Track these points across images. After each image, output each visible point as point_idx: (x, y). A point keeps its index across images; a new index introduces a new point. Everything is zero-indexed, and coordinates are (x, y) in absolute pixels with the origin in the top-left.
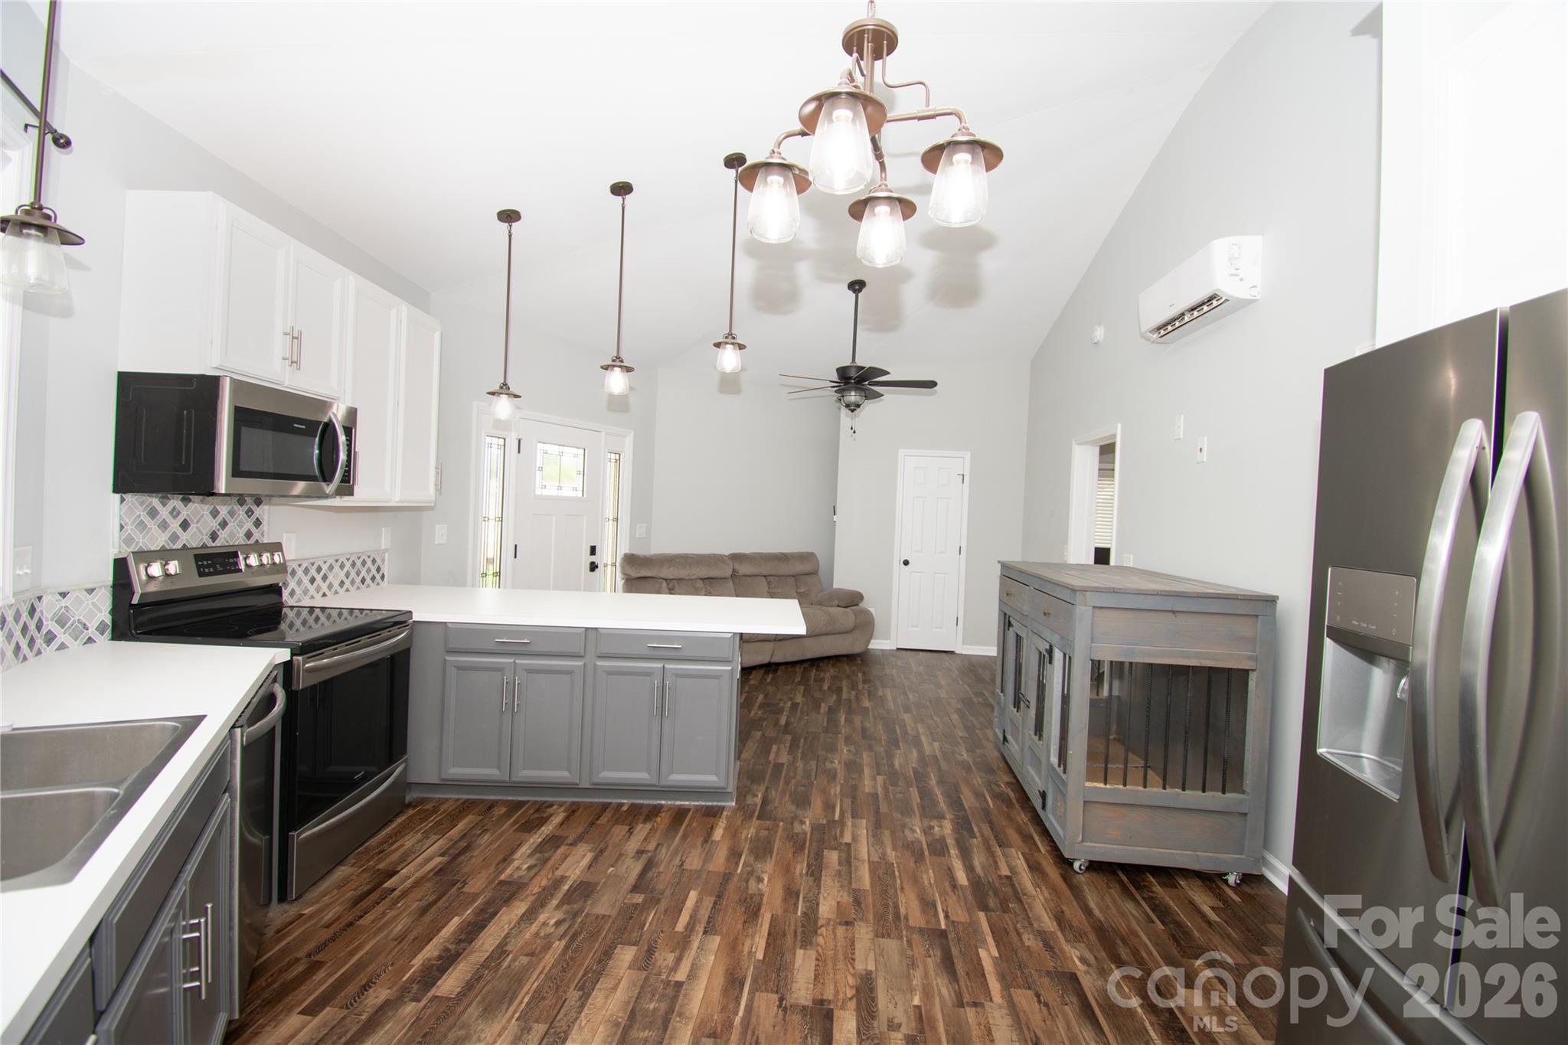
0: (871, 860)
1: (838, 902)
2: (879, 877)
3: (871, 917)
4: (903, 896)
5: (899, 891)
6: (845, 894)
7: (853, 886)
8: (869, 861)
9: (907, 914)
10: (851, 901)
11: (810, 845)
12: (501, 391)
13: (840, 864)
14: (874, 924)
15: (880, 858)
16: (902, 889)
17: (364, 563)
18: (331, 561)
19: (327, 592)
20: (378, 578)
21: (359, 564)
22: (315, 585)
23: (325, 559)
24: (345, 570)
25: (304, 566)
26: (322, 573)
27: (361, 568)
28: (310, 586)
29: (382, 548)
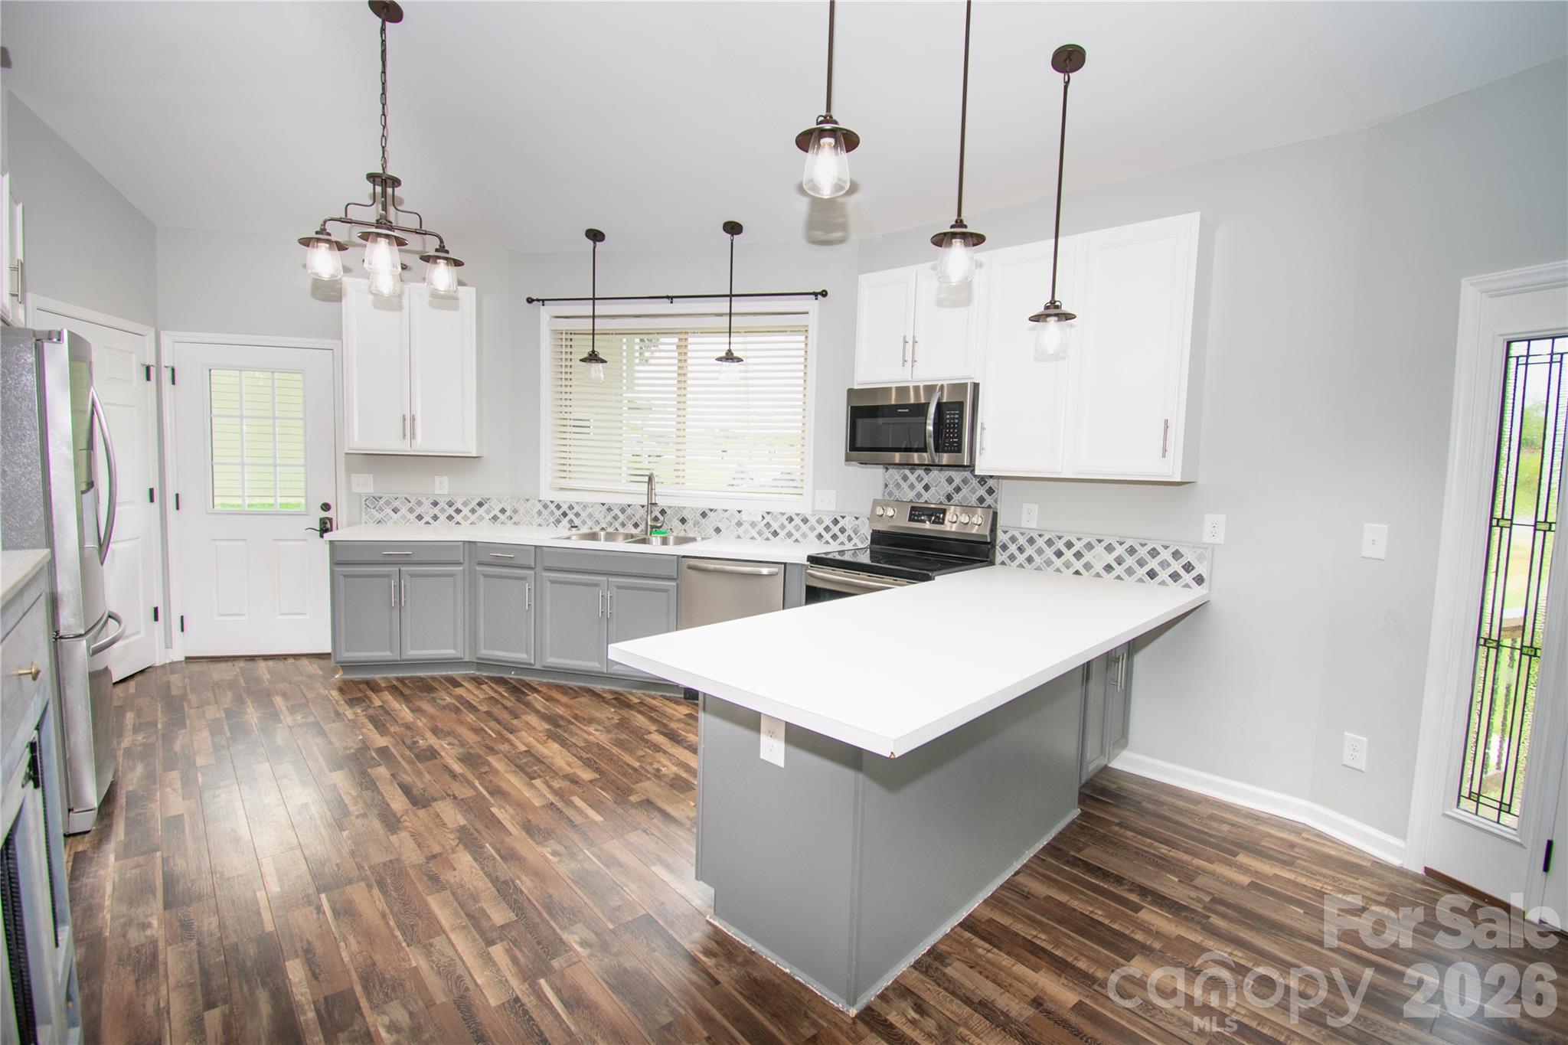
0: (444, 936)
1: (455, 869)
2: (420, 917)
3: (411, 872)
4: (380, 908)
5: (388, 911)
6: (452, 880)
7: (448, 892)
8: (444, 932)
9: (370, 891)
10: (442, 877)
11: (540, 915)
12: (1049, 312)
13: (483, 911)
14: (405, 868)
15: (431, 945)
16: (384, 916)
17: (1154, 553)
18: (1089, 540)
19: (1082, 570)
20: (1187, 578)
21: (1142, 552)
22: (1063, 559)
23: (1079, 536)
24: (1115, 554)
25: (1046, 537)
26: (1074, 550)
27: (1148, 558)
28: (1054, 558)
29: (1204, 541)
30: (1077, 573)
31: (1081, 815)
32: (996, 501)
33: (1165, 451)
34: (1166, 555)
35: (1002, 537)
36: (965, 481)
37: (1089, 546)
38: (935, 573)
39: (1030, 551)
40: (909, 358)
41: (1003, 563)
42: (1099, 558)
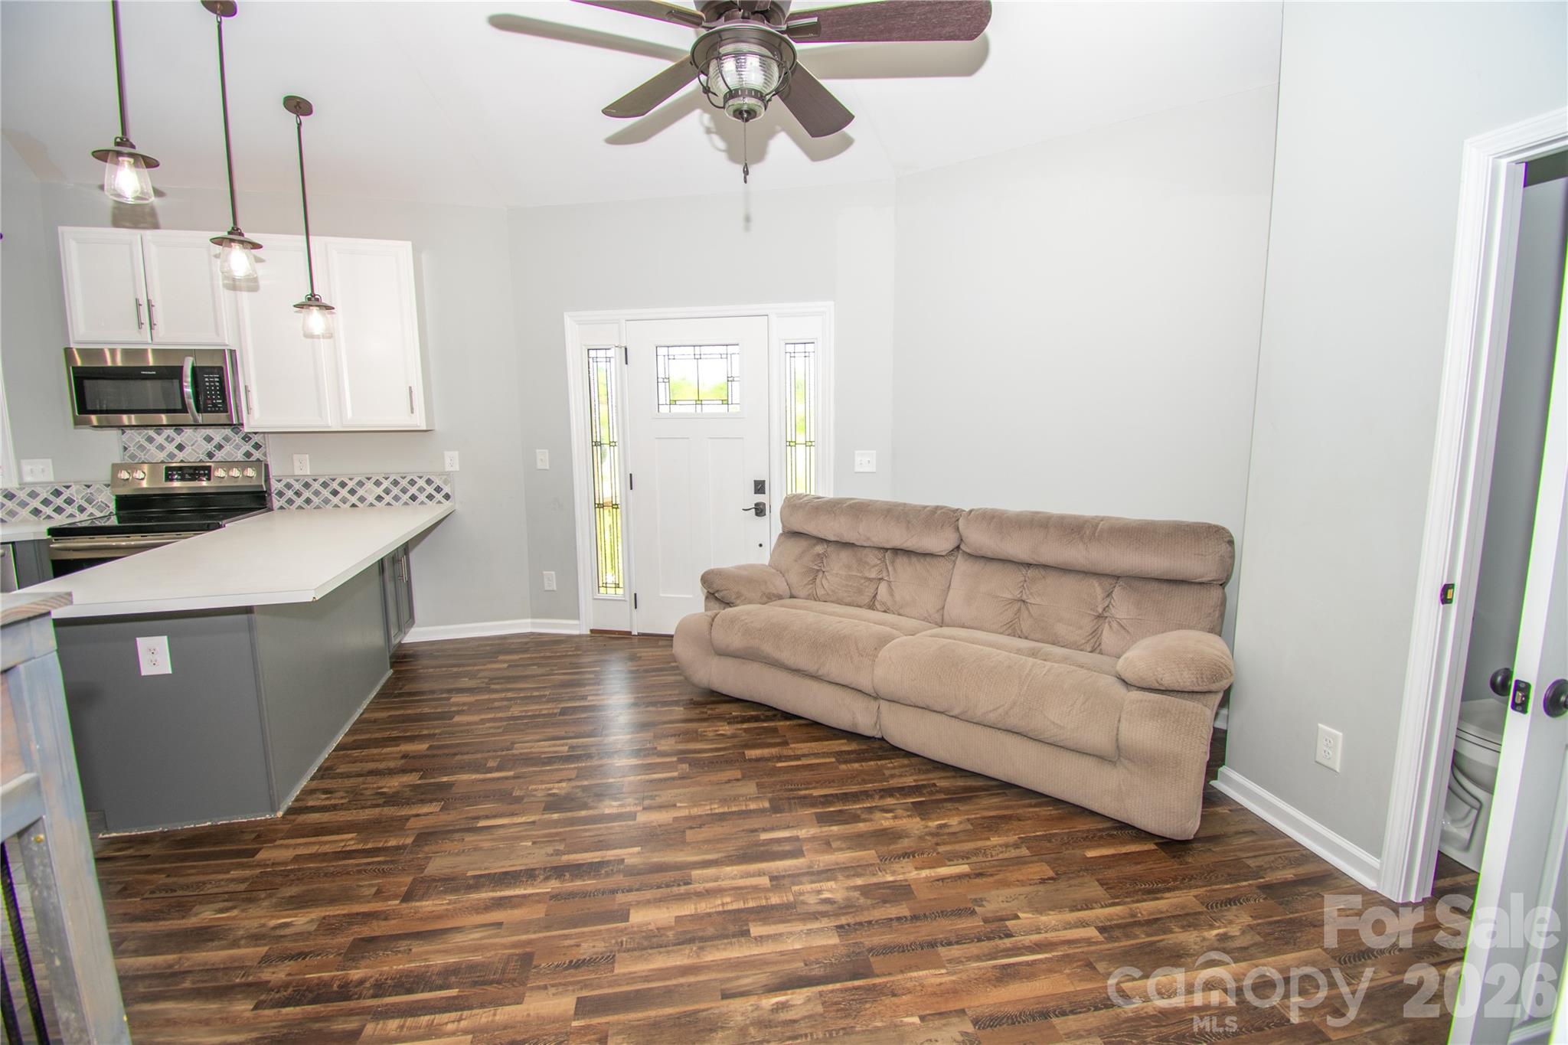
12: (310, 303)
17: (412, 483)
18: (359, 479)
19: (358, 503)
20: (439, 497)
21: (404, 483)
22: (339, 496)
23: (351, 477)
24: (383, 487)
25: (321, 480)
26: (348, 488)
27: (409, 487)
28: (331, 497)
29: (447, 470)
30: (354, 505)
31: (393, 674)
32: (265, 455)
33: (412, 409)
34: (421, 483)
35: (276, 486)
36: (227, 439)
37: (361, 484)
38: (224, 522)
39: (307, 494)
40: (145, 319)
41: (282, 508)
42: (370, 491)
